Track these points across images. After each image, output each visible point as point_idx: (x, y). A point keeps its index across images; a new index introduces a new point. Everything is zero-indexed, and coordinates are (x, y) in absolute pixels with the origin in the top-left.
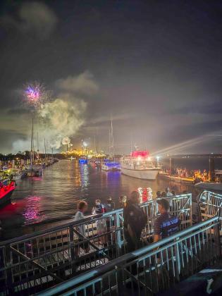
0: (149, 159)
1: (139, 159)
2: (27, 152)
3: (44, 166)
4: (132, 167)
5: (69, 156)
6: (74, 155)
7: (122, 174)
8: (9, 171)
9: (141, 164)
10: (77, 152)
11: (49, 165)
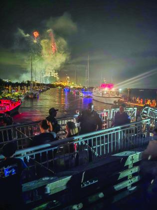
0: (113, 89)
1: (106, 89)
2: (28, 81)
3: (40, 92)
4: (101, 95)
5: (57, 86)
6: (60, 85)
7: (93, 100)
8: (16, 93)
9: (107, 93)
10: (63, 84)
11: (43, 91)
